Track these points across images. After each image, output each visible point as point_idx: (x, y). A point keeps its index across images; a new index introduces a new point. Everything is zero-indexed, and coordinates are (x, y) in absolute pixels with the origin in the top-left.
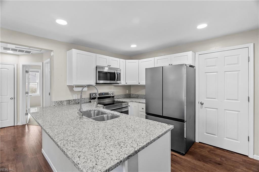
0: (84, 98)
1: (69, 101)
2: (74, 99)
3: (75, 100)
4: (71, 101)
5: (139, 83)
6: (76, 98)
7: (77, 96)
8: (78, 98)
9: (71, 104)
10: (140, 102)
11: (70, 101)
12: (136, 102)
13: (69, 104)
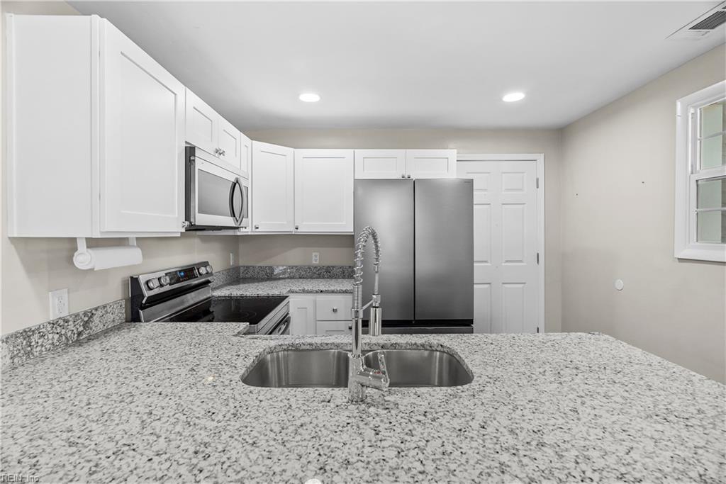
0: (104, 307)
1: (27, 334)
2: (52, 318)
3: (61, 322)
4: (36, 336)
5: (297, 229)
6: (65, 314)
7: (66, 295)
8: (74, 311)
9: (36, 351)
10: (321, 292)
11: (35, 338)
12: (304, 291)
13: (28, 354)
